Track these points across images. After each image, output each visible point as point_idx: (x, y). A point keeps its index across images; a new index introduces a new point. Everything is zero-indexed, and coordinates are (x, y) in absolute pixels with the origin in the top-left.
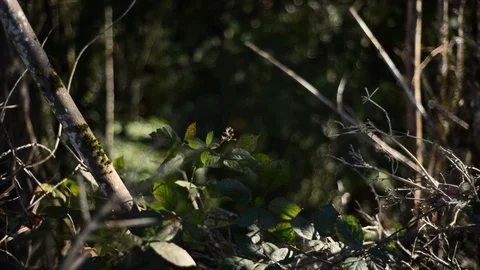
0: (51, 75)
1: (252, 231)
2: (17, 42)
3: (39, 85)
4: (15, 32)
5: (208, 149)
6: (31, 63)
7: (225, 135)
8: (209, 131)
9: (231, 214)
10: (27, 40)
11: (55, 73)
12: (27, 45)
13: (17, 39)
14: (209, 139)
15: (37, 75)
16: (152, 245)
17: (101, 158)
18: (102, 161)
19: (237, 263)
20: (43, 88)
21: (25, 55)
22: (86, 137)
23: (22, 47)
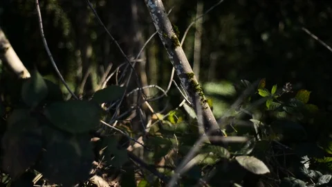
0: (172, 37)
1: (304, 160)
2: (152, 13)
3: (164, 43)
4: (152, 6)
5: (273, 97)
6: (160, 28)
7: (285, 88)
8: (274, 84)
9: (287, 147)
10: (159, 12)
11: (176, 36)
12: (159, 15)
13: (152, 11)
14: (274, 90)
15: (164, 36)
16: (237, 158)
17: (201, 97)
18: (202, 100)
19: (293, 182)
20: (166, 46)
21: (157, 23)
22: (193, 82)
23: (156, 17)
